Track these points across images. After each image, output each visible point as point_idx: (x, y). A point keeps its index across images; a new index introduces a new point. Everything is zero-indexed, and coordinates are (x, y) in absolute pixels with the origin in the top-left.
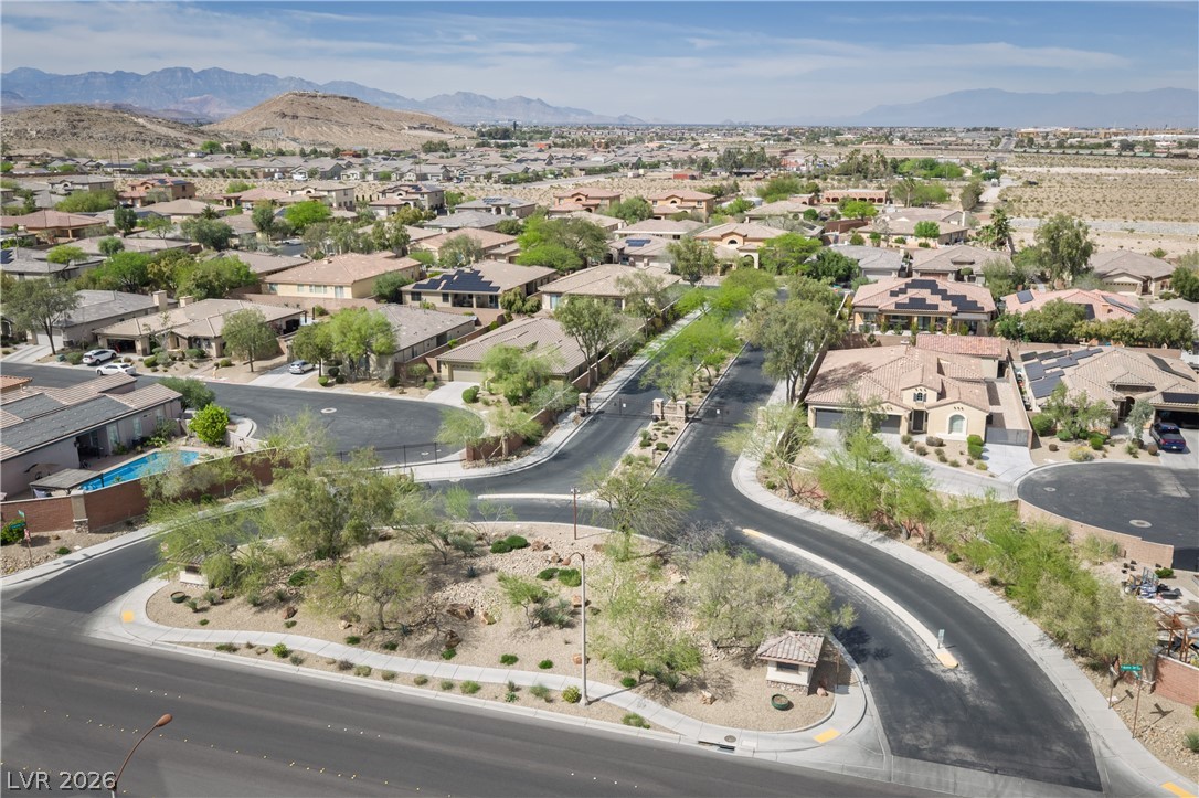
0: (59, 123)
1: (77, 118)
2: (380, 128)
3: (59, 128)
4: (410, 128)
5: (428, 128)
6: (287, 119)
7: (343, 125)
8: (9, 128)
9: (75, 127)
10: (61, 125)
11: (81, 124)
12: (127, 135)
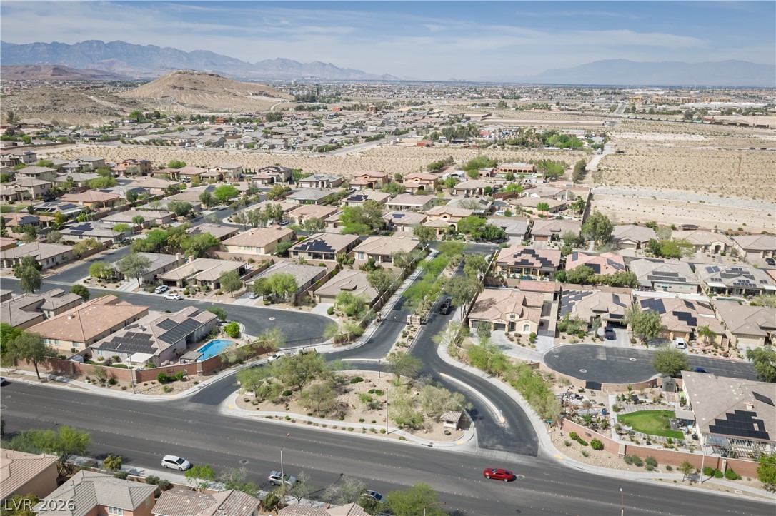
0: (45, 102)
1: (56, 98)
2: (235, 95)
3: (46, 105)
4: (253, 94)
5: (265, 95)
6: (177, 90)
7: (212, 93)
8: (15, 105)
9: (55, 105)
10: (48, 103)
11: (59, 102)
12: (87, 109)
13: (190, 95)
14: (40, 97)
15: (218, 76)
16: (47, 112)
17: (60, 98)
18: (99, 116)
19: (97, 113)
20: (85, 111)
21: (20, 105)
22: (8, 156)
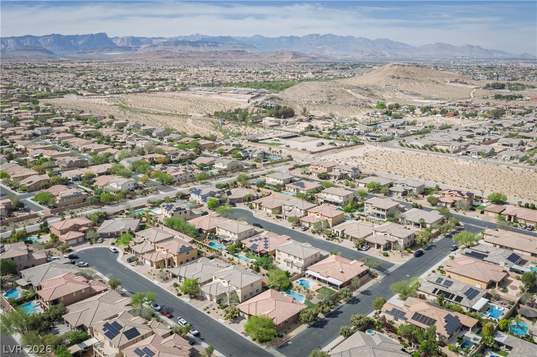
0: (324, 97)
1: (330, 95)
2: (437, 83)
3: (324, 100)
4: (451, 82)
5: (460, 82)
6: (395, 79)
7: (420, 81)
8: (304, 100)
9: (330, 99)
10: (325, 99)
11: (332, 98)
12: (351, 103)
13: (405, 83)
14: (320, 93)
16: (325, 105)
17: (333, 94)
18: (359, 108)
19: (357, 106)
20: (349, 104)
21: (307, 100)
22: (339, 170)
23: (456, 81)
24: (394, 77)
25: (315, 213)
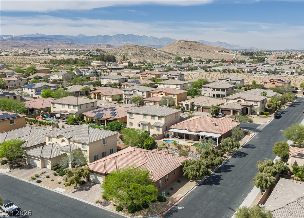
0: (137, 51)
2: (210, 52)
4: (219, 52)
5: (224, 52)
6: (182, 49)
7: (199, 51)
8: (123, 52)
9: (142, 52)
10: (138, 52)
11: (143, 51)
12: (157, 55)
13: (189, 52)
14: (134, 48)
15: (199, 43)
16: (138, 56)
17: (143, 49)
18: (164, 59)
19: (162, 57)
20: (157, 56)
21: (125, 52)
22: (166, 76)
23: (222, 51)
24: (181, 48)
25: (159, 93)
